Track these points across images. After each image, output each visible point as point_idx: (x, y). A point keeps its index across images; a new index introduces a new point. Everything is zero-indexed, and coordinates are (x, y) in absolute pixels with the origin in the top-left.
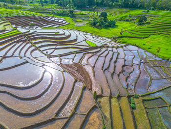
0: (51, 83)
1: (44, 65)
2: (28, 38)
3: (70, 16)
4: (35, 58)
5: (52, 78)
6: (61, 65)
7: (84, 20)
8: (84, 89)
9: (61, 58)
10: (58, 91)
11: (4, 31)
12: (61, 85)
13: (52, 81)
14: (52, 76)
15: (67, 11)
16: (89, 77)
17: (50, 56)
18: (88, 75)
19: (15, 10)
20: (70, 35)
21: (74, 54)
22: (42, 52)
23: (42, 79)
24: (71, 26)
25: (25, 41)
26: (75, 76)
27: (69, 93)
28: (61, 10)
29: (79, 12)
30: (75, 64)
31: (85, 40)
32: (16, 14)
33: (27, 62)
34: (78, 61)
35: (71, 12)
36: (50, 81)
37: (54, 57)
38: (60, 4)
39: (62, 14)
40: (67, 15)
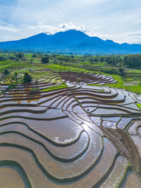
0: (87, 148)
1: (82, 123)
2: (73, 93)
3: (119, 75)
4: (75, 113)
5: (89, 142)
6: (101, 127)
7: (135, 80)
8: (129, 169)
9: (103, 119)
10: (94, 161)
11: (55, 84)
12: (99, 153)
13: (88, 145)
14: (89, 139)
15: (117, 69)
16: (138, 153)
17: (90, 115)
18: (137, 150)
19: (67, 67)
20: (117, 94)
21: (119, 118)
22: (83, 108)
23: (78, 139)
24: (119, 85)
25: (69, 95)
26: (117, 147)
27: (108, 169)
28: (110, 68)
29: (130, 71)
30: (119, 130)
31: (136, 102)
32: (67, 71)
33: (67, 116)
34: (124, 127)
35: (121, 70)
36: (86, 145)
37: (94, 116)
38: (110, 63)
39: (111, 72)
40: (116, 73)
